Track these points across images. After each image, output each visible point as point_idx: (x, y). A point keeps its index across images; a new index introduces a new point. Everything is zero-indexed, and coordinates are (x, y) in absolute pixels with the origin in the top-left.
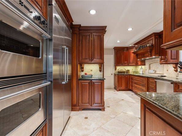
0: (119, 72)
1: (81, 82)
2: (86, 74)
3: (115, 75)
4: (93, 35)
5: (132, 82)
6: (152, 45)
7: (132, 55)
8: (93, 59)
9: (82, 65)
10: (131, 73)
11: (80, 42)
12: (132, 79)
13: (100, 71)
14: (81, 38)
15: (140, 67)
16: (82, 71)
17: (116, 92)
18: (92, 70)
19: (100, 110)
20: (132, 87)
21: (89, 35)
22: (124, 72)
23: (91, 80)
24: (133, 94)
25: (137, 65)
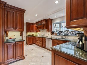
0: (29, 35)
1: (6, 45)
2: (10, 38)
3: (27, 37)
4: (17, 13)
5: (35, 40)
6: (44, 24)
7: (35, 27)
8: (17, 29)
9: (6, 32)
10: (34, 36)
11: (6, 16)
12: (35, 38)
13: (21, 36)
14: (6, 12)
15: (38, 33)
16: (7, 36)
17: (28, 46)
18: (15, 36)
19: (22, 59)
20: (35, 42)
21: (13, 12)
22: (31, 35)
23: (15, 42)
24: (36, 45)
25: (37, 32)
